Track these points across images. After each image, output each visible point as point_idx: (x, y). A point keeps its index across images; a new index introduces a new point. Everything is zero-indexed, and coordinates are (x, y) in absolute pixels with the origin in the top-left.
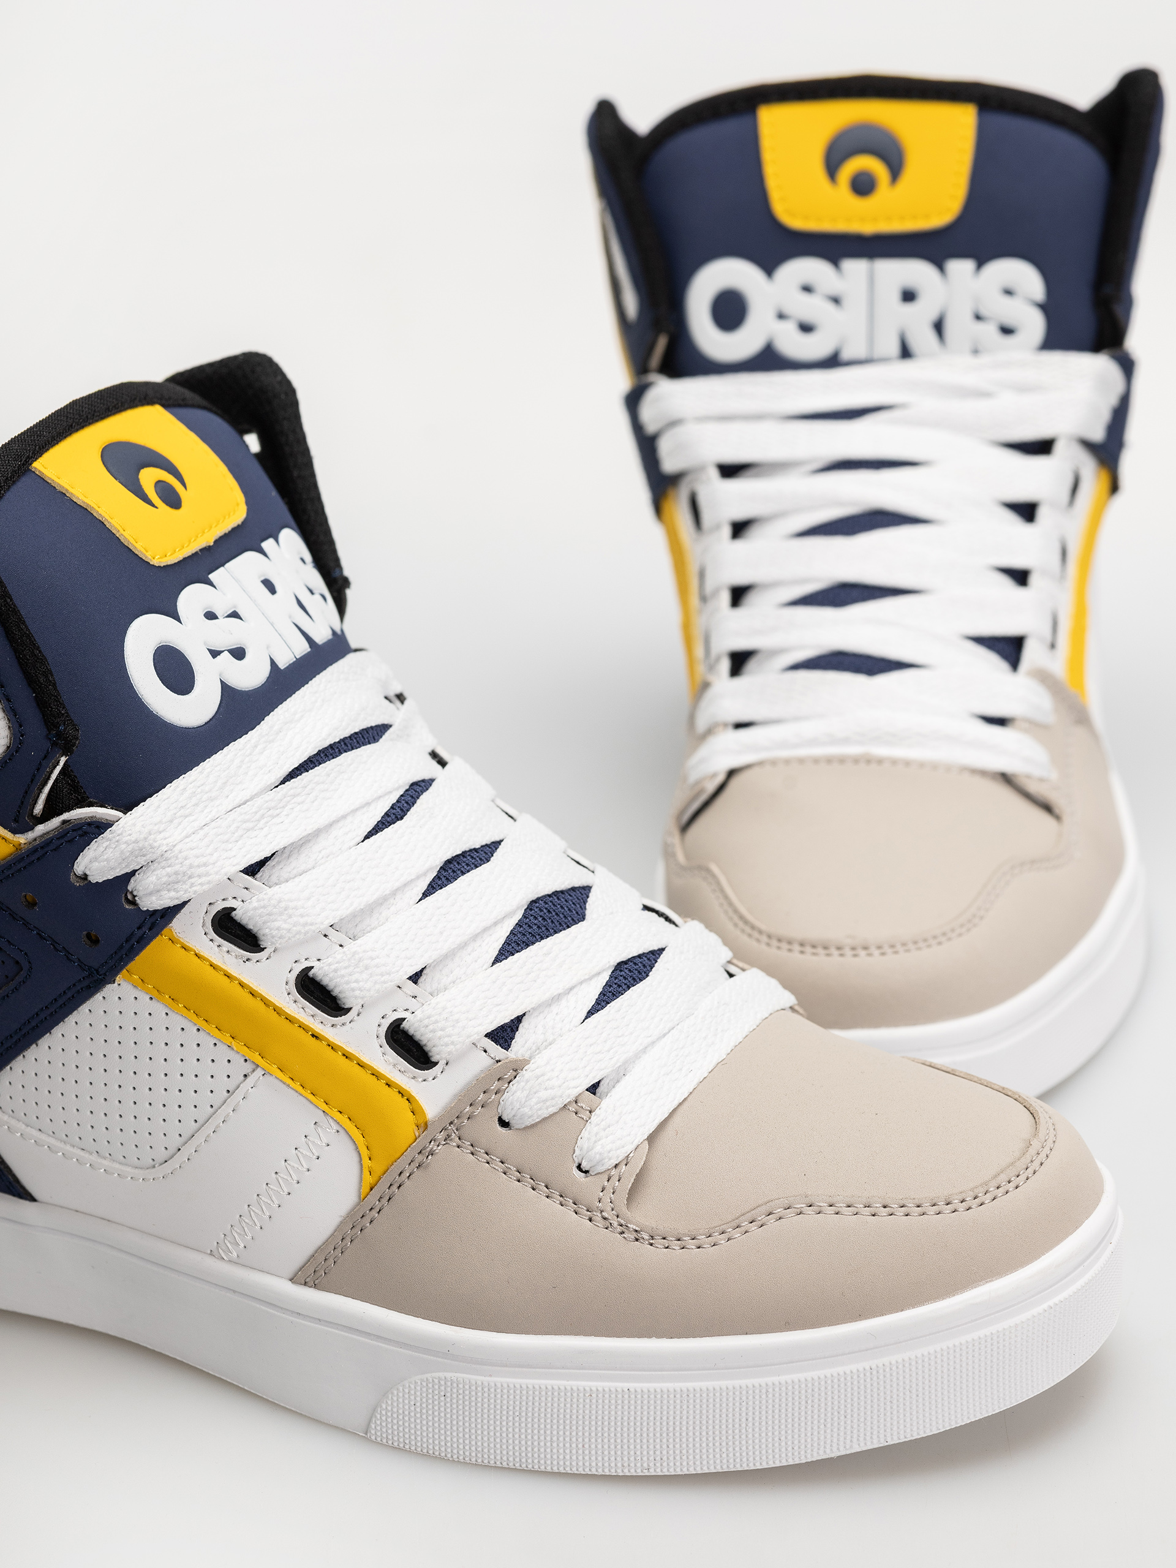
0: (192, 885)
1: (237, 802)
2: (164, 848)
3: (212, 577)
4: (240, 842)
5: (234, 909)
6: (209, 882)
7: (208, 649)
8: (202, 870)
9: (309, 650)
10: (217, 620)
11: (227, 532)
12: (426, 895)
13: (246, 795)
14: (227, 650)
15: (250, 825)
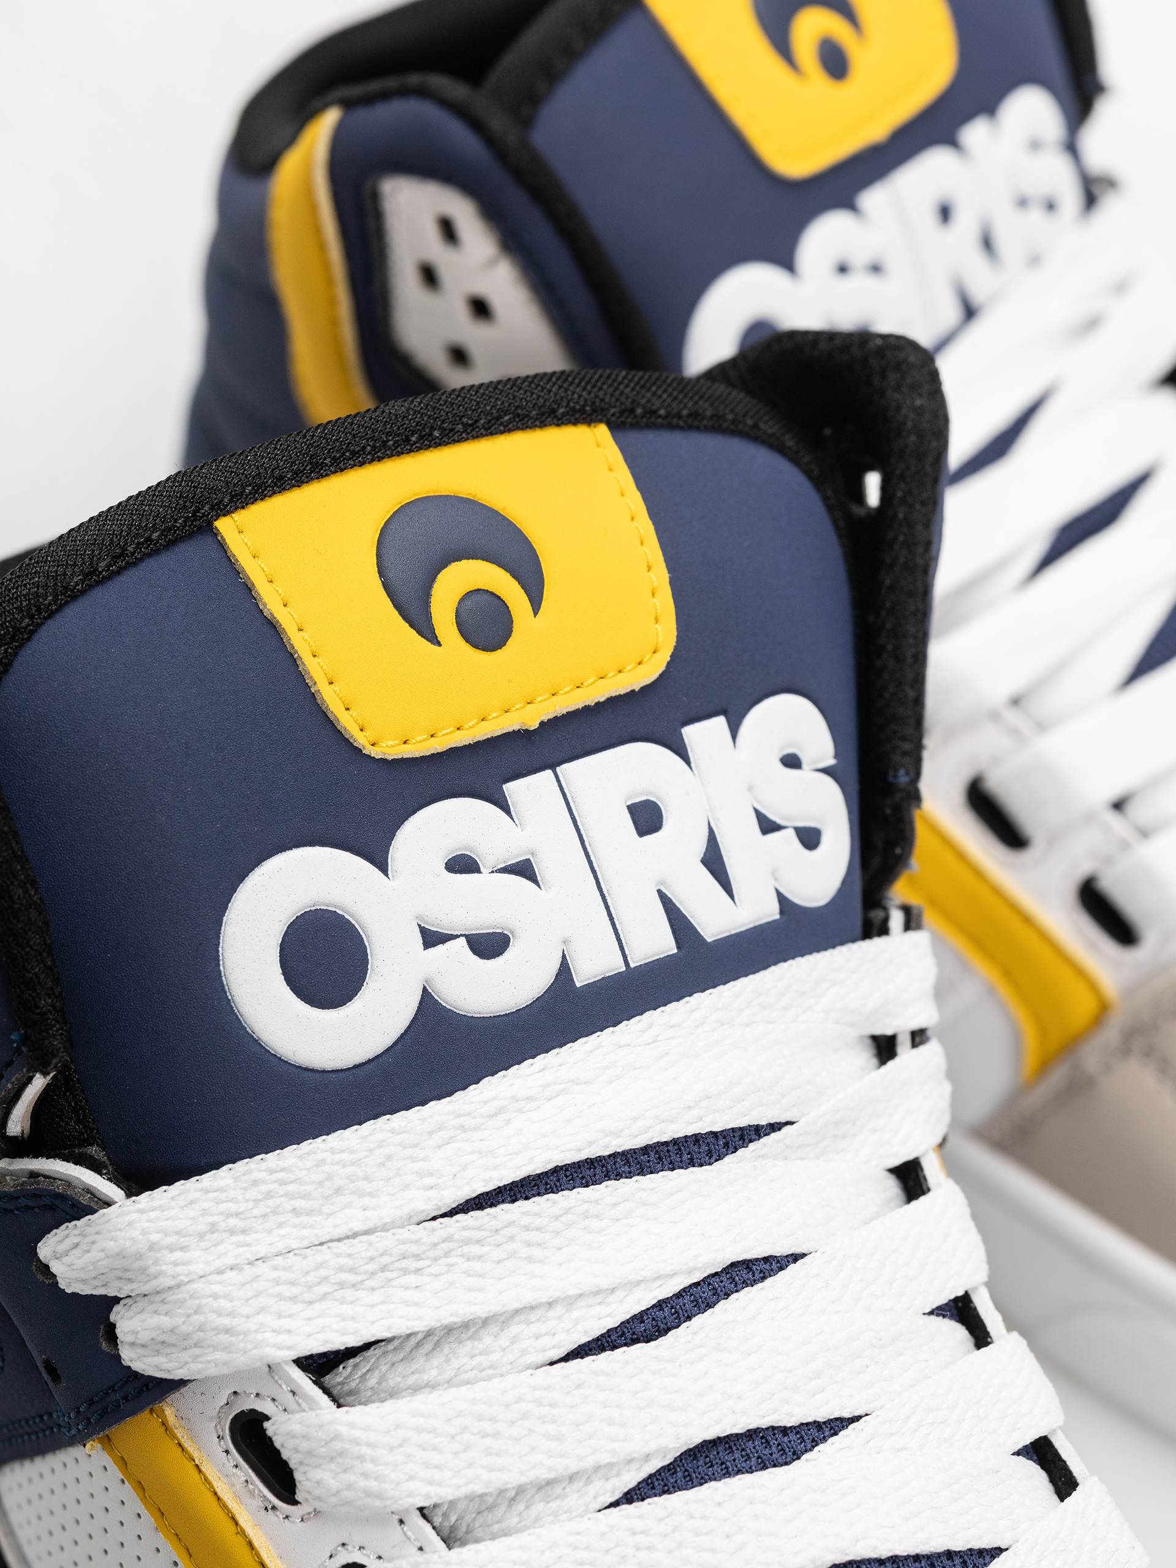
0: (195, 1358)
1: (342, 1231)
2: (169, 1282)
3: (513, 789)
4: (317, 1306)
5: (267, 1418)
6: (226, 1364)
7: (419, 926)
8: (224, 1338)
9: (777, 917)
10: (474, 876)
11: (602, 699)
12: (630, 1497)
13: (373, 1218)
14: (464, 935)
15: (351, 1278)
